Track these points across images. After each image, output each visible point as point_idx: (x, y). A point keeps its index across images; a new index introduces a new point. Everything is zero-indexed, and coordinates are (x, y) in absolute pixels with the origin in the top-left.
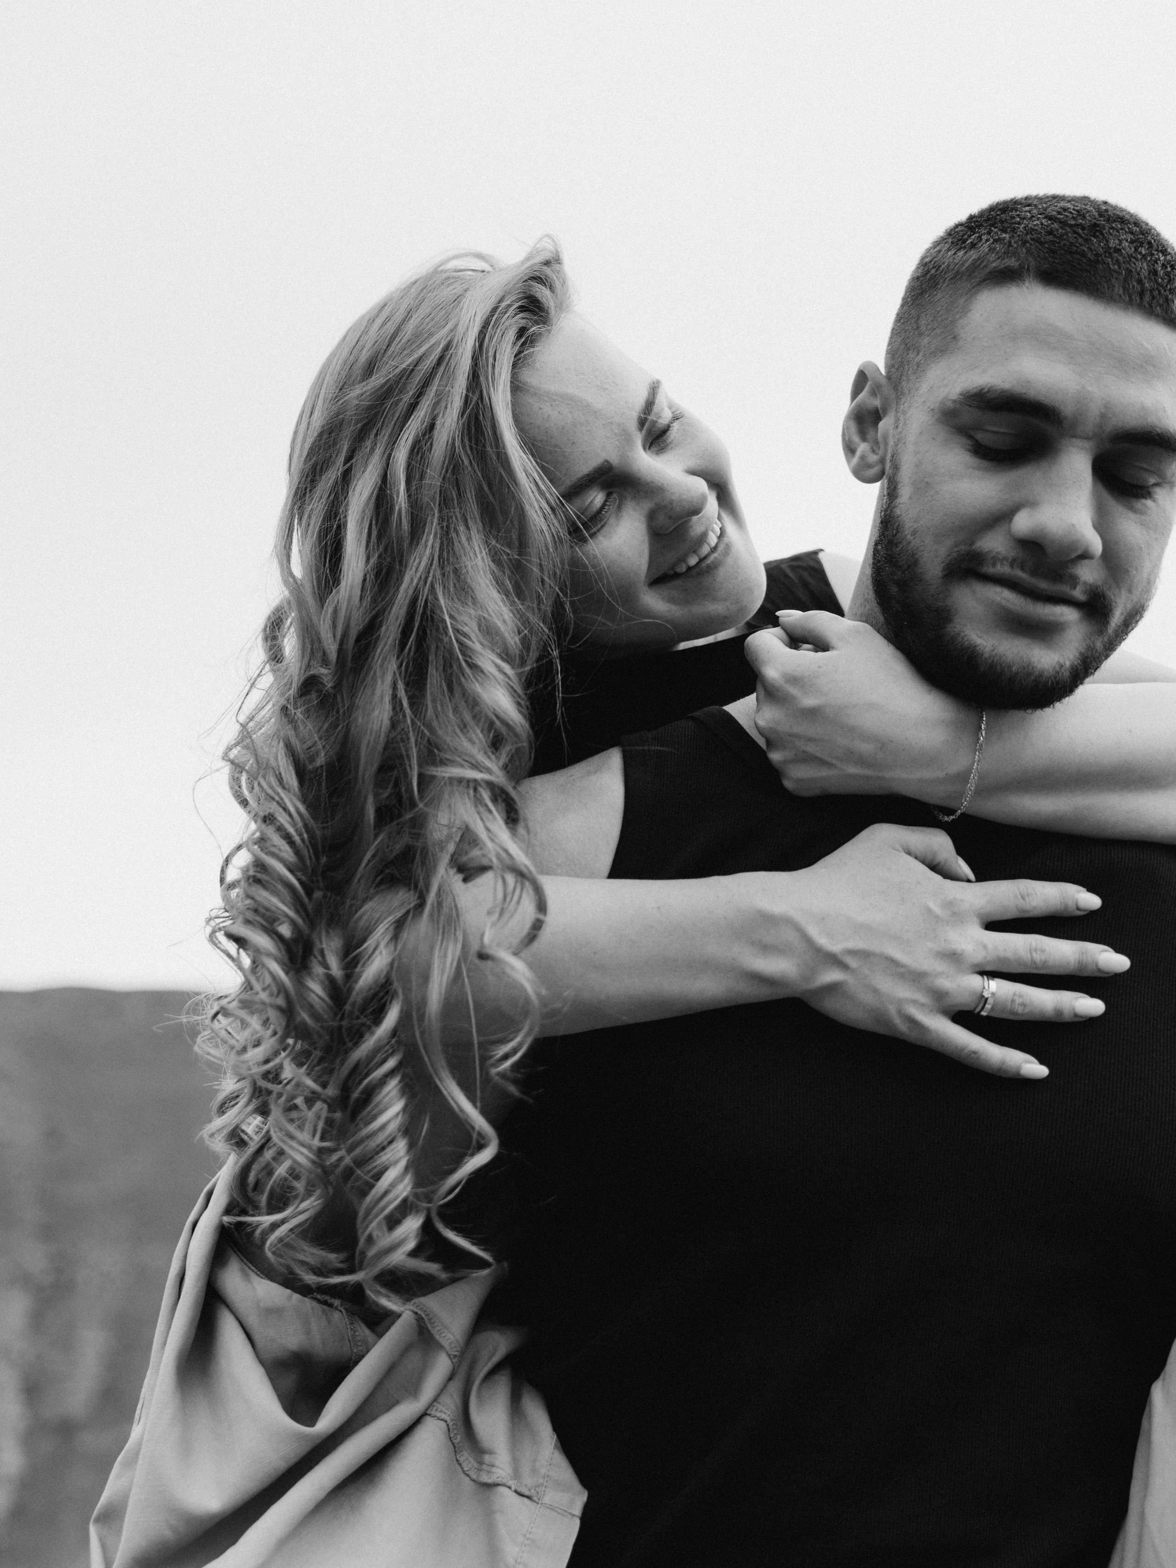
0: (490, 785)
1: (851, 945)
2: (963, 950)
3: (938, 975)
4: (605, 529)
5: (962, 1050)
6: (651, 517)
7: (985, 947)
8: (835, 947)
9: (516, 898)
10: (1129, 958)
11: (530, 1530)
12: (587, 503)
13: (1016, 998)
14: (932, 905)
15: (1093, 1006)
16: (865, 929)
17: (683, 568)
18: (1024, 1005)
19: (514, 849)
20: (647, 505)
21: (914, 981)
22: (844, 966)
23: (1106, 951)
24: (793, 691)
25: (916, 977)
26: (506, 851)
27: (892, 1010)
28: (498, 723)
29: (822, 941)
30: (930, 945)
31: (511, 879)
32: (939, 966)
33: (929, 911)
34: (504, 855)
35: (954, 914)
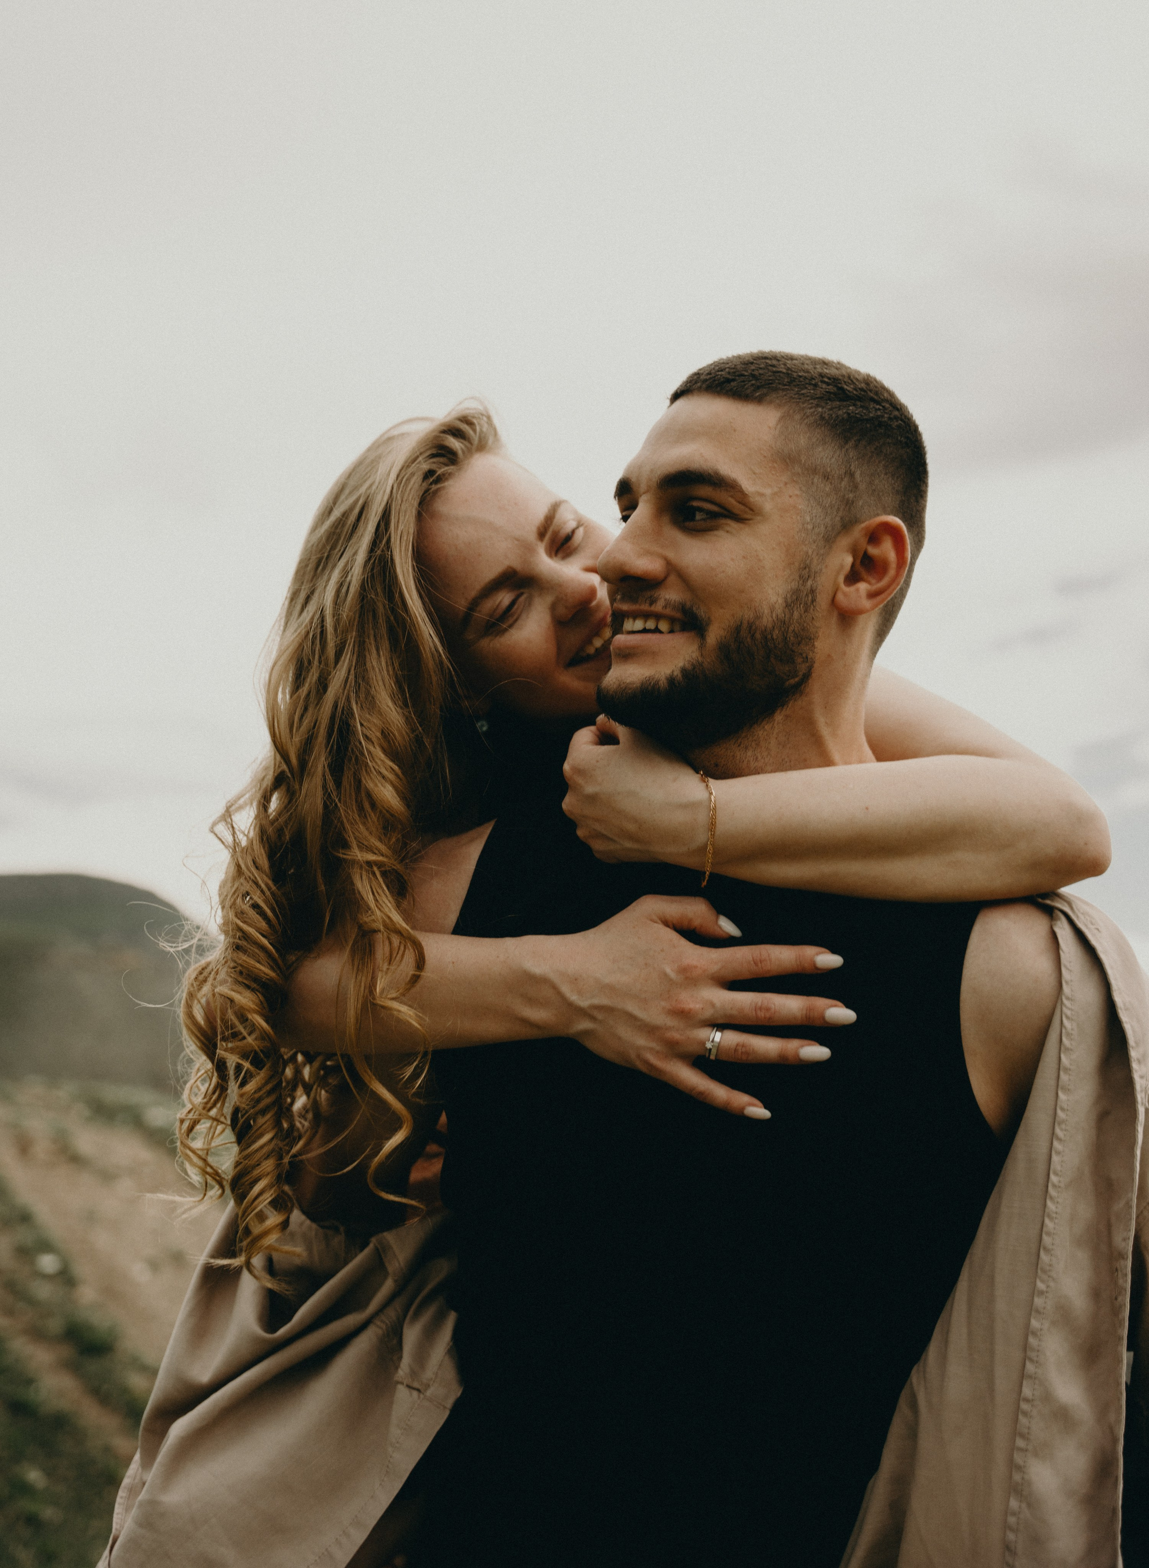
0: (379, 865)
1: (596, 1001)
2: (690, 1010)
3: (669, 1029)
4: (519, 622)
5: (694, 1089)
6: (553, 608)
7: (713, 1005)
8: (584, 1003)
9: (401, 952)
10: (855, 1012)
11: (409, 1417)
12: (497, 603)
13: (739, 1048)
14: (668, 970)
15: (817, 1052)
16: (610, 989)
17: (591, 650)
18: (748, 1053)
19: (397, 918)
20: (549, 599)
21: (649, 1032)
22: (593, 1018)
23: (835, 1006)
24: (580, 780)
25: (651, 1030)
26: (389, 918)
27: (633, 1056)
28: (384, 810)
29: (574, 998)
30: (663, 1003)
31: (396, 940)
32: (670, 1022)
33: (665, 974)
34: (387, 921)
35: (686, 978)
